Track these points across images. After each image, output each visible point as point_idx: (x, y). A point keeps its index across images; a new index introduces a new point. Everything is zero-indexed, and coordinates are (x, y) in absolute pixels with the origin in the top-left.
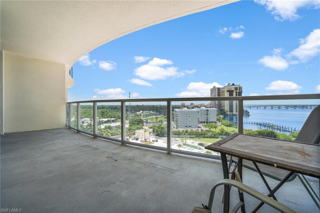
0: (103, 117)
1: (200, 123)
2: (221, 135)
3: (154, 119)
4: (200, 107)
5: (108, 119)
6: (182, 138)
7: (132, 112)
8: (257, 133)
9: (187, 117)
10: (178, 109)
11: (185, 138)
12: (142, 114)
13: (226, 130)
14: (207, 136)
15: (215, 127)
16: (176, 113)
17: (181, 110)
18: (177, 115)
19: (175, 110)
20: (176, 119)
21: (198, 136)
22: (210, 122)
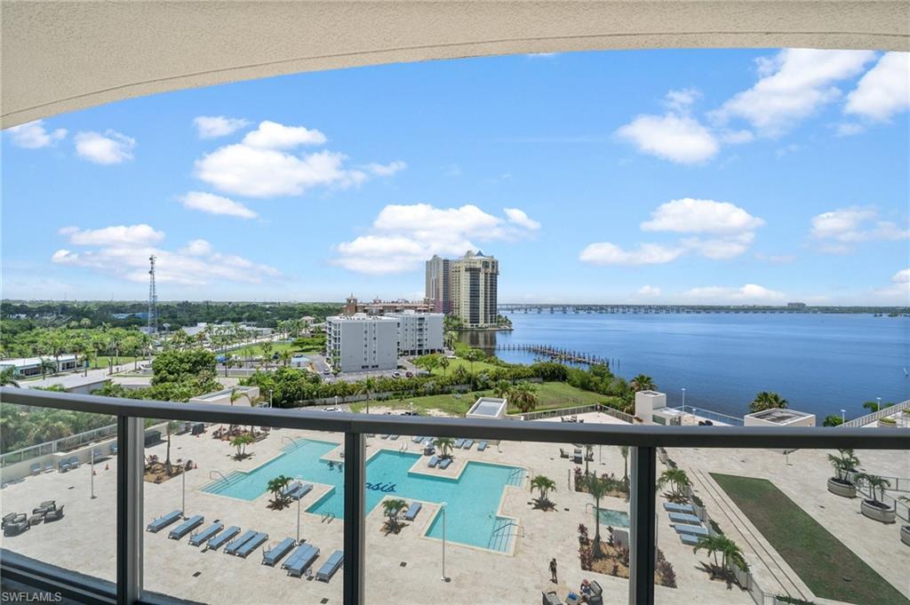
0: (12, 350)
1: (401, 355)
2: (457, 384)
3: (257, 349)
4: (402, 311)
5: (45, 358)
6: (354, 405)
7: (161, 329)
8: (532, 372)
9: (366, 339)
10: (337, 318)
11: (364, 404)
12: (207, 335)
13: (469, 371)
14: (423, 390)
15: (445, 365)
16: (333, 328)
17: (350, 321)
18: (335, 334)
19: (328, 318)
20: (332, 348)
21: (401, 392)
22: (427, 351)
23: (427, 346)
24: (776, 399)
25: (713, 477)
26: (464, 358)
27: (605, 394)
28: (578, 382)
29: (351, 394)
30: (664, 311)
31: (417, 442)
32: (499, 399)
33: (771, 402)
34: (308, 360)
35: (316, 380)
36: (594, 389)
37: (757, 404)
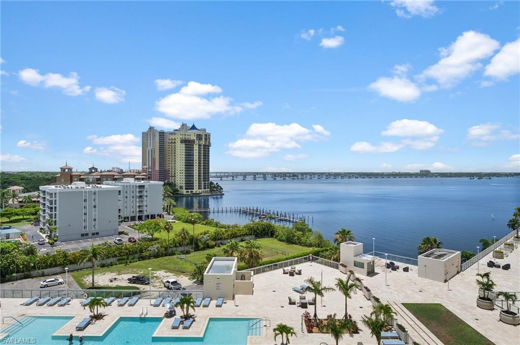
4: (121, 179)
9: (85, 207)
13: (191, 233)
14: (148, 254)
15: (168, 228)
16: (48, 197)
17: (67, 190)
18: (51, 204)
19: (41, 188)
20: (47, 217)
21: (125, 257)
22: (148, 216)
23: (148, 211)
24: (435, 241)
25: (405, 306)
26: (183, 222)
27: (306, 246)
28: (284, 238)
29: (71, 263)
30: (340, 177)
31: (156, 306)
32: (230, 258)
33: (432, 245)
34: (19, 231)
35: (31, 252)
36: (297, 241)
37: (422, 246)
